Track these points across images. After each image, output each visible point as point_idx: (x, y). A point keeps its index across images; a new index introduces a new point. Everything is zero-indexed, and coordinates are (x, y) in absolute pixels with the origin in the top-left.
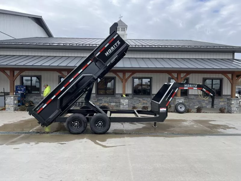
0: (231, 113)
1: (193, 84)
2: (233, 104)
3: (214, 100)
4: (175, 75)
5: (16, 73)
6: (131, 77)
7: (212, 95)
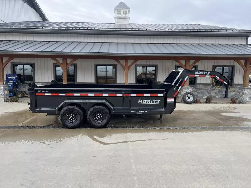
0: (243, 103)
1: (205, 71)
2: (246, 93)
3: (228, 89)
4: (183, 62)
5: (5, 60)
6: (134, 65)
7: (226, 83)
